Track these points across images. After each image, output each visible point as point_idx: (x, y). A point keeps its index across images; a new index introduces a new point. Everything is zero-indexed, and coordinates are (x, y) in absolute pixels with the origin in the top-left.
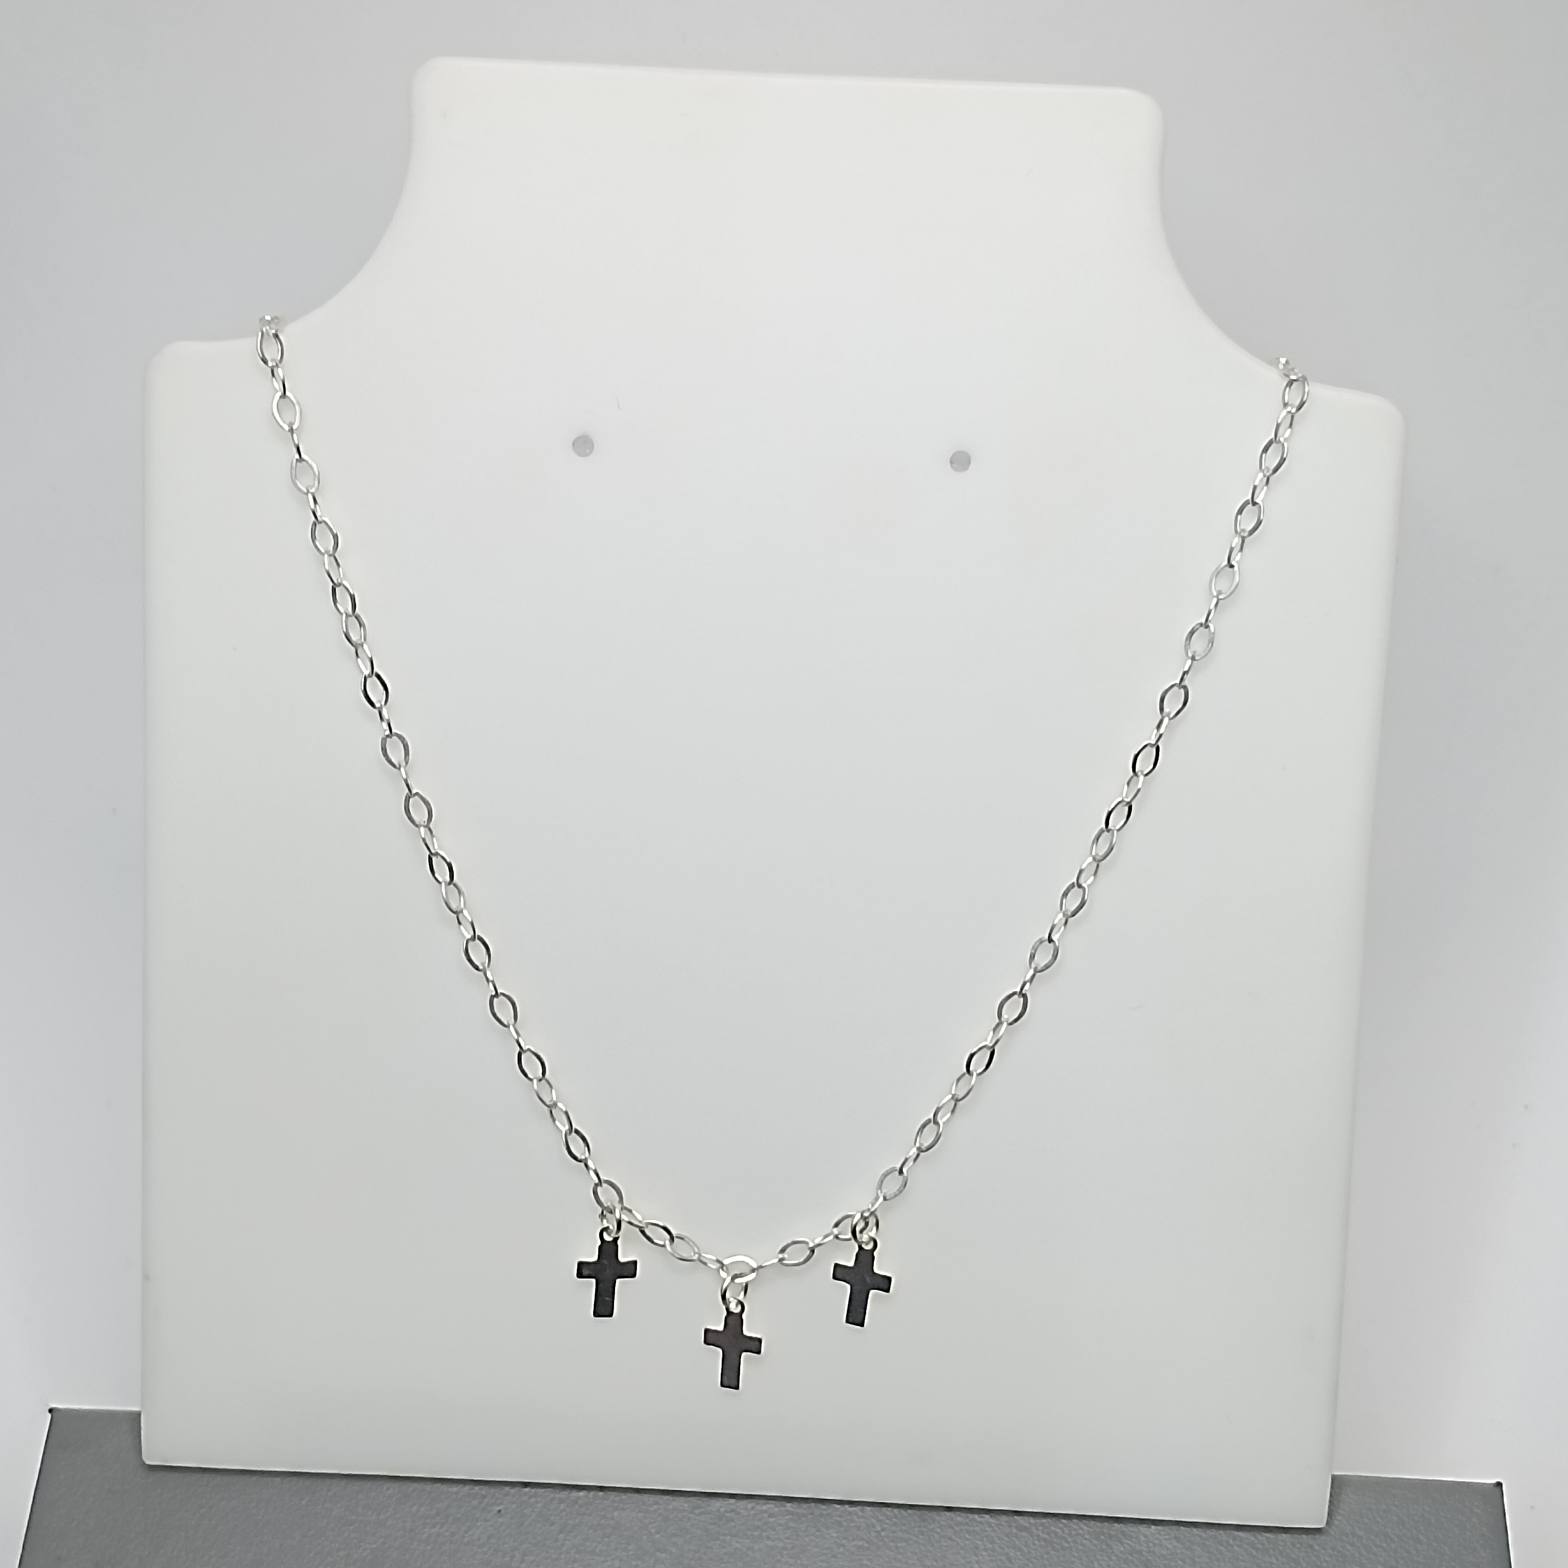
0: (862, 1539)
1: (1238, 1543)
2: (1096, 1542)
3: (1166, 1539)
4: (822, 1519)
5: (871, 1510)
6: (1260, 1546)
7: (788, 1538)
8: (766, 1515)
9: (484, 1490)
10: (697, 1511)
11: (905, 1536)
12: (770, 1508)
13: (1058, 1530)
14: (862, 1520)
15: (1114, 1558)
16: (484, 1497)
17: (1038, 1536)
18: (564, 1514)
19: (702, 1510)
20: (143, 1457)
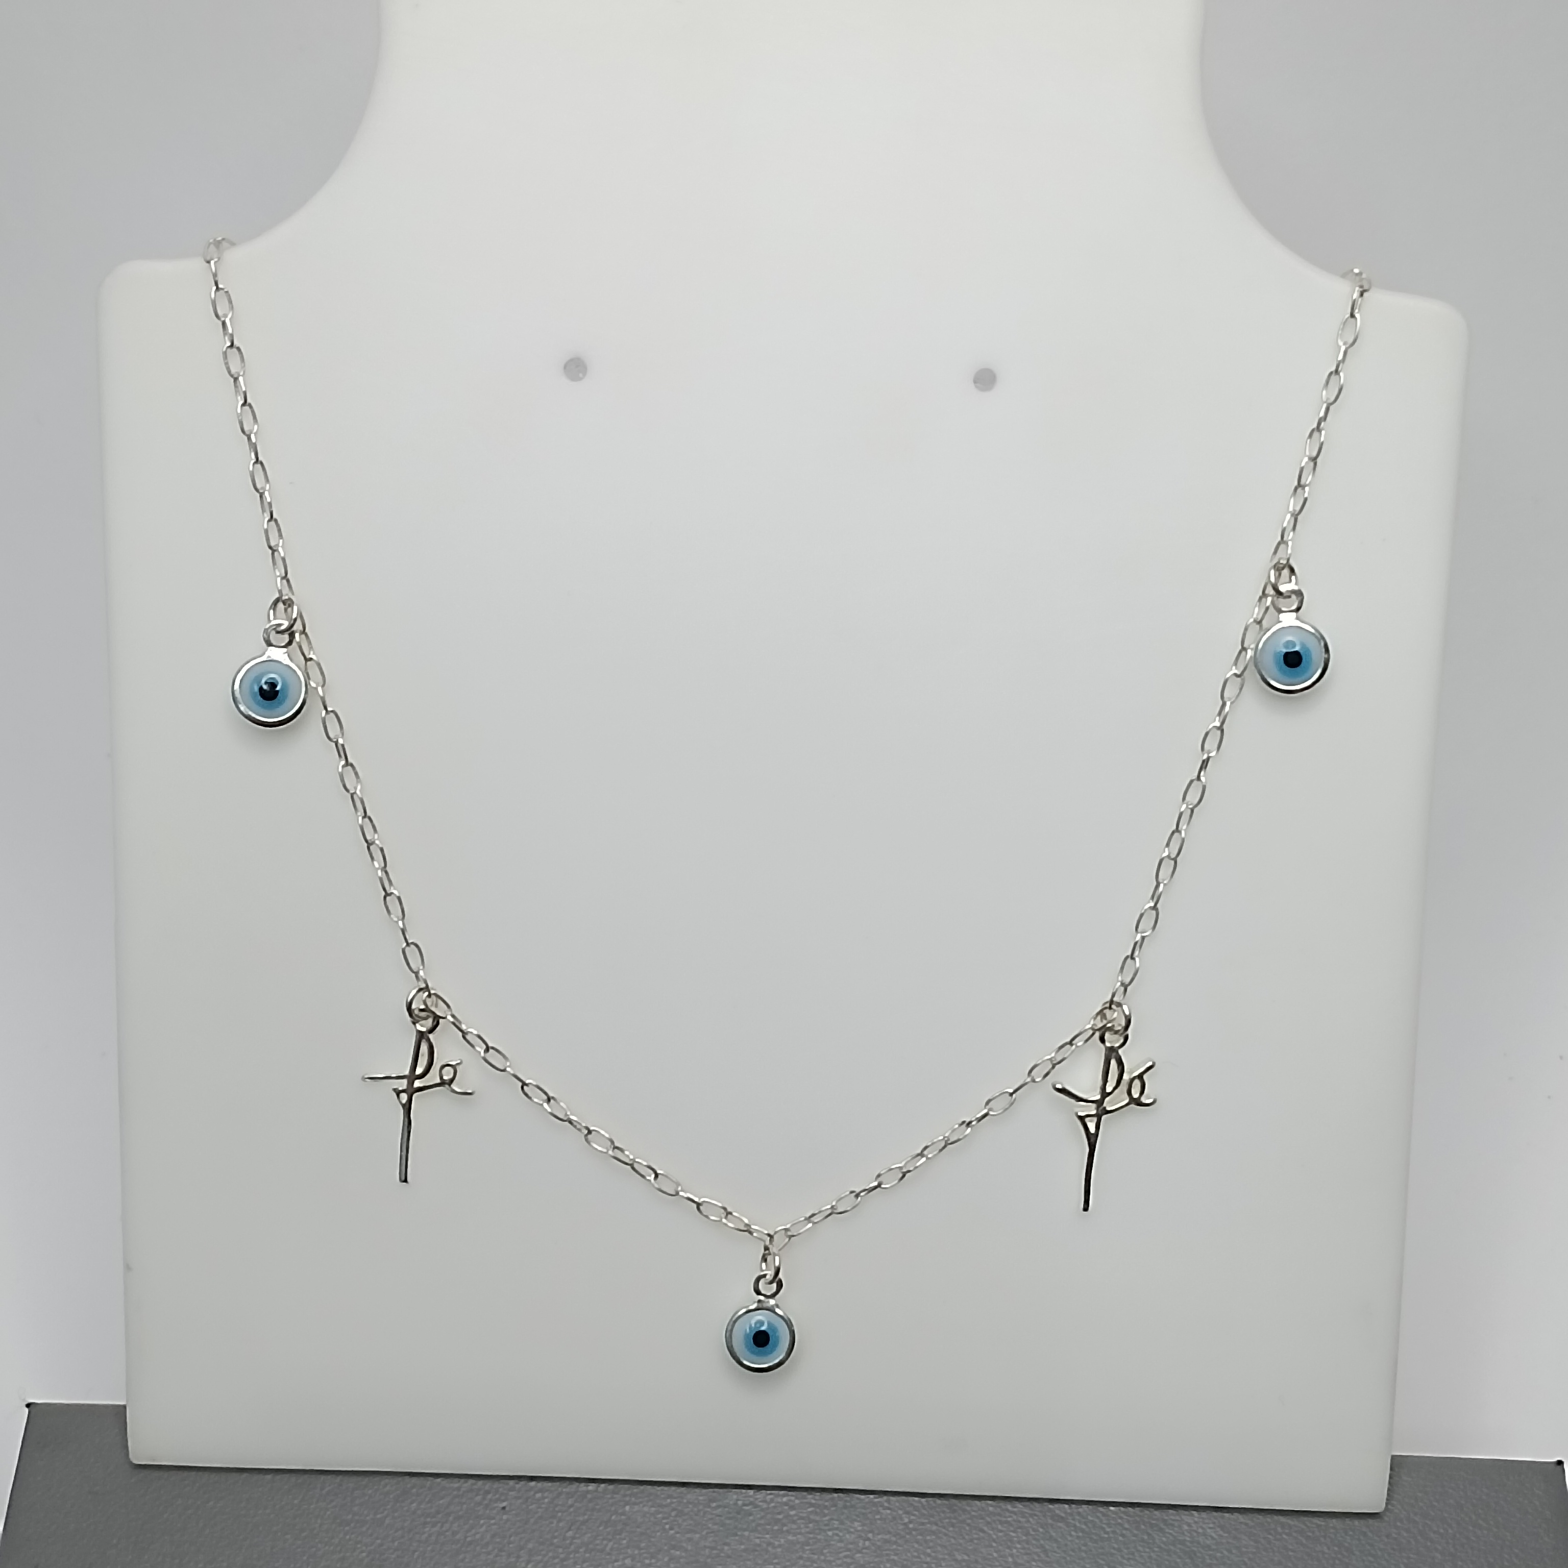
0: (889, 1533)
1: (1287, 1531)
2: (1135, 1532)
3: (1210, 1528)
4: (846, 1511)
5: (898, 1501)
6: (1310, 1534)
7: (810, 1533)
8: (786, 1508)
9: (488, 1485)
10: (714, 1505)
11: (934, 1528)
12: (790, 1500)
13: (1097, 1520)
14: (889, 1511)
15: (1156, 1549)
16: (488, 1492)
17: (1075, 1526)
18: (572, 1510)
19: (720, 1503)
20: (131, 1456)
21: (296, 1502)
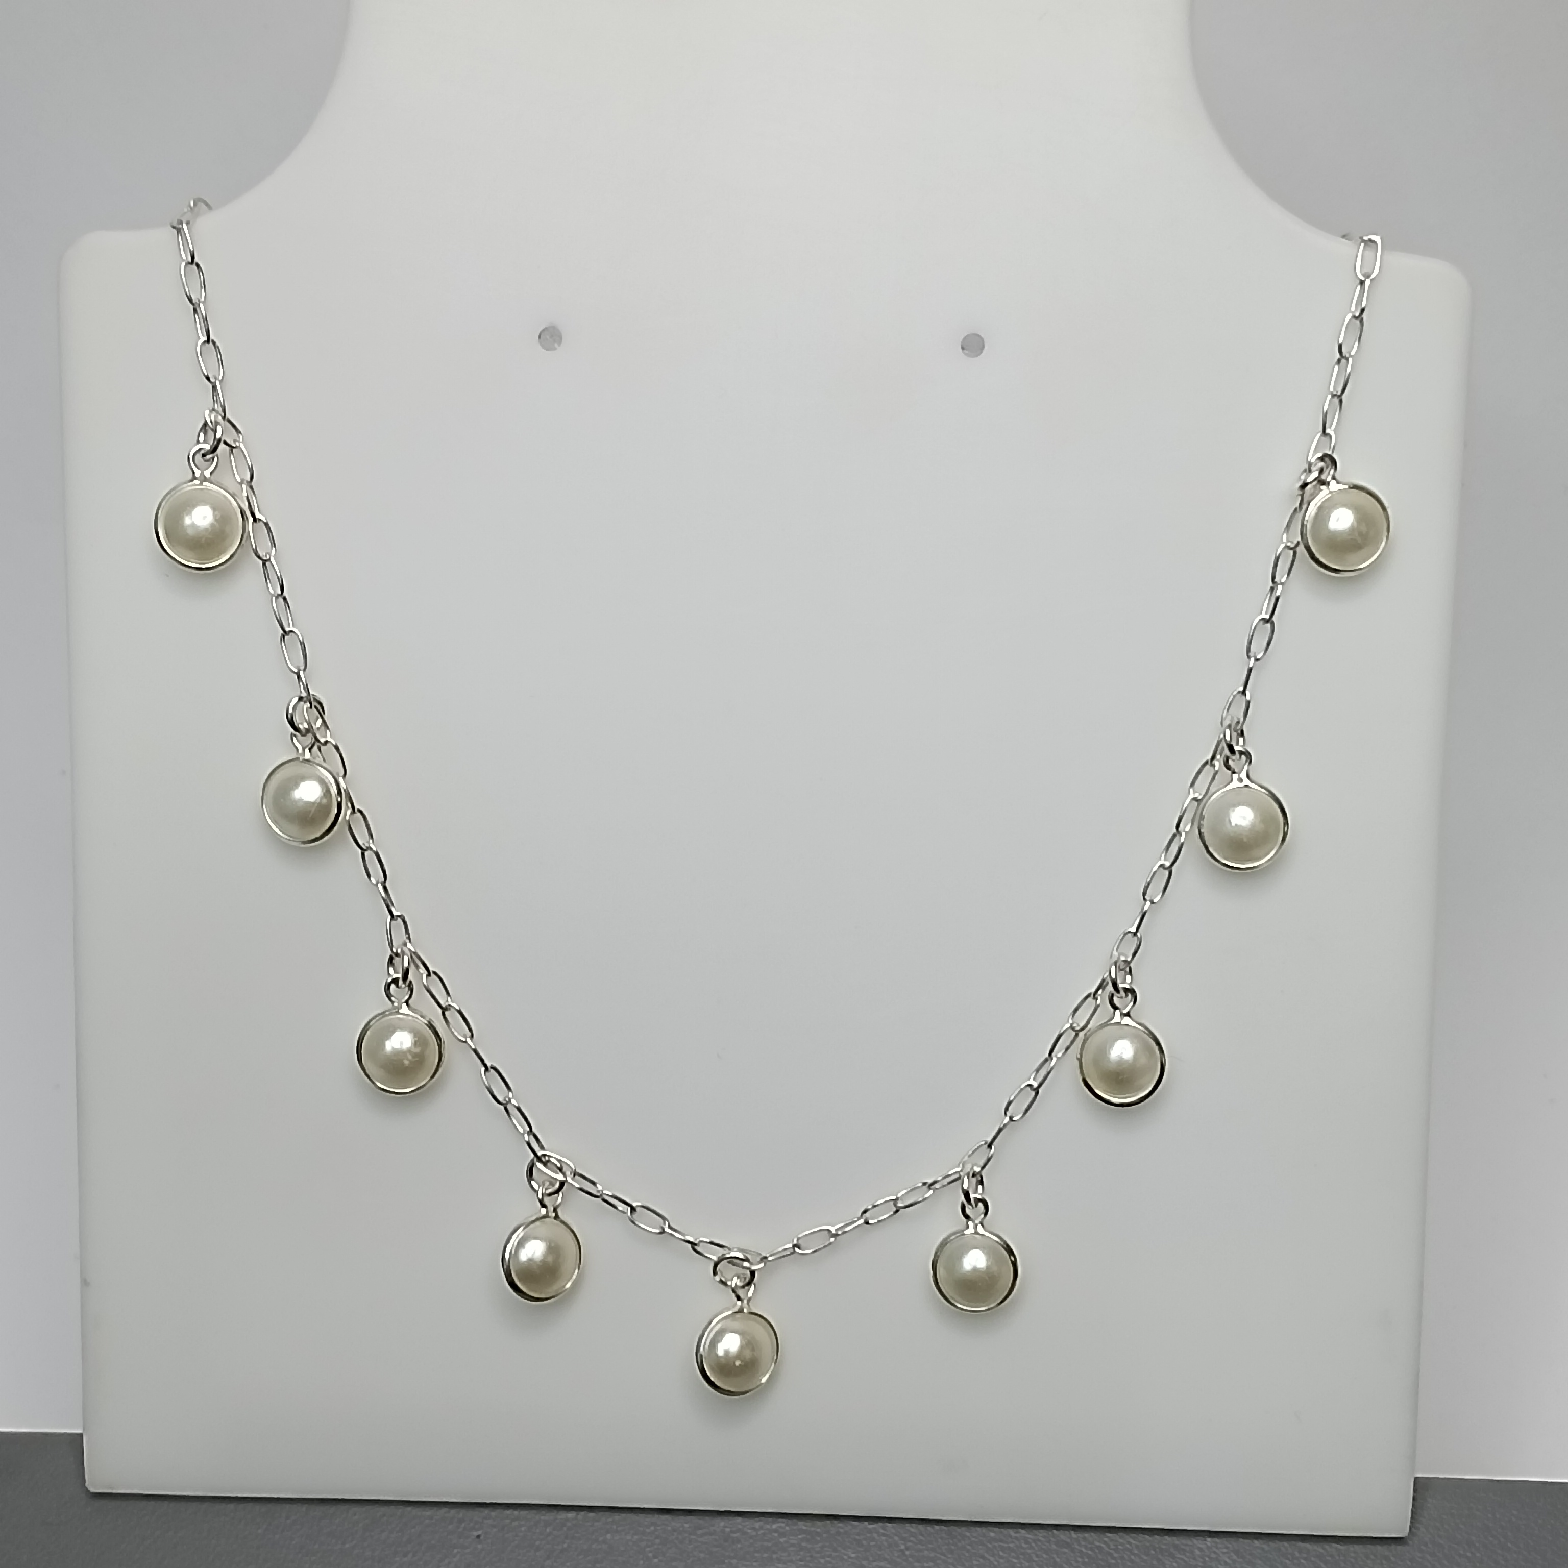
0: (885, 1559)
1: (1305, 1555)
2: (1145, 1558)
3: (1224, 1553)
4: (839, 1538)
5: (893, 1527)
6: (1329, 1558)
7: (801, 1560)
8: (776, 1535)
9: (462, 1513)
10: (699, 1532)
11: (932, 1555)
12: (780, 1527)
13: (1103, 1545)
14: (884, 1538)
16: (461, 1521)
17: (1081, 1551)
18: (550, 1538)
20: (87, 1484)
21: (260, 1531)
